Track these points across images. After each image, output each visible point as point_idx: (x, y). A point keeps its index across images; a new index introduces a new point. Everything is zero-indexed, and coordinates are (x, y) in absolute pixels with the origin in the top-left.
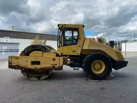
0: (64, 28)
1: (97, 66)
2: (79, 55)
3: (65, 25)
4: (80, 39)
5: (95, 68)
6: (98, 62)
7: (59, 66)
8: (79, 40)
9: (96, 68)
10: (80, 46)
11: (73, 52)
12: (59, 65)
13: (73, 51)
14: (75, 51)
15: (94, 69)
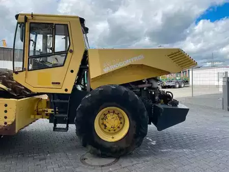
0: (31, 23)
1: (112, 121)
2: (69, 92)
3: (32, 15)
4: (71, 51)
5: (106, 126)
6: (114, 112)
7: (6, 123)
8: (69, 54)
9: (109, 126)
10: (72, 71)
11: (52, 86)
12: (6, 120)
13: (53, 83)
14: (59, 83)
15: (105, 128)
